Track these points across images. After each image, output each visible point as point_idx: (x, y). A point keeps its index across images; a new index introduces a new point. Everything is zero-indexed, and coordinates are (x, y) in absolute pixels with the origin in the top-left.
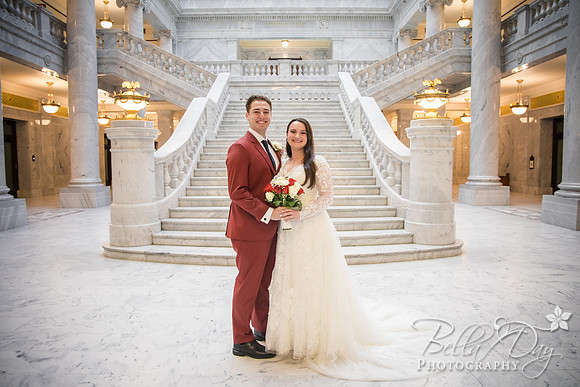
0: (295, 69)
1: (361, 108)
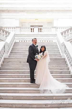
0: (40, 30)
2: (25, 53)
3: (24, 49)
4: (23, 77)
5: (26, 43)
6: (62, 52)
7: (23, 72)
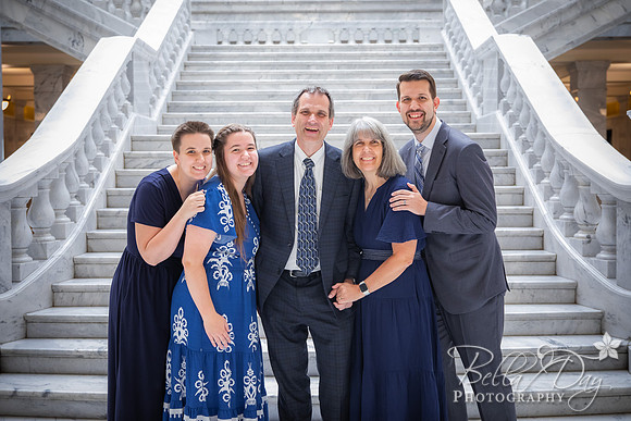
1: (501, 63)
6: (480, 101)
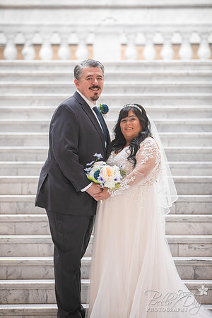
2: (22, 141)
3: (21, 112)
4: (10, 298)
5: (35, 72)
7: (10, 270)
